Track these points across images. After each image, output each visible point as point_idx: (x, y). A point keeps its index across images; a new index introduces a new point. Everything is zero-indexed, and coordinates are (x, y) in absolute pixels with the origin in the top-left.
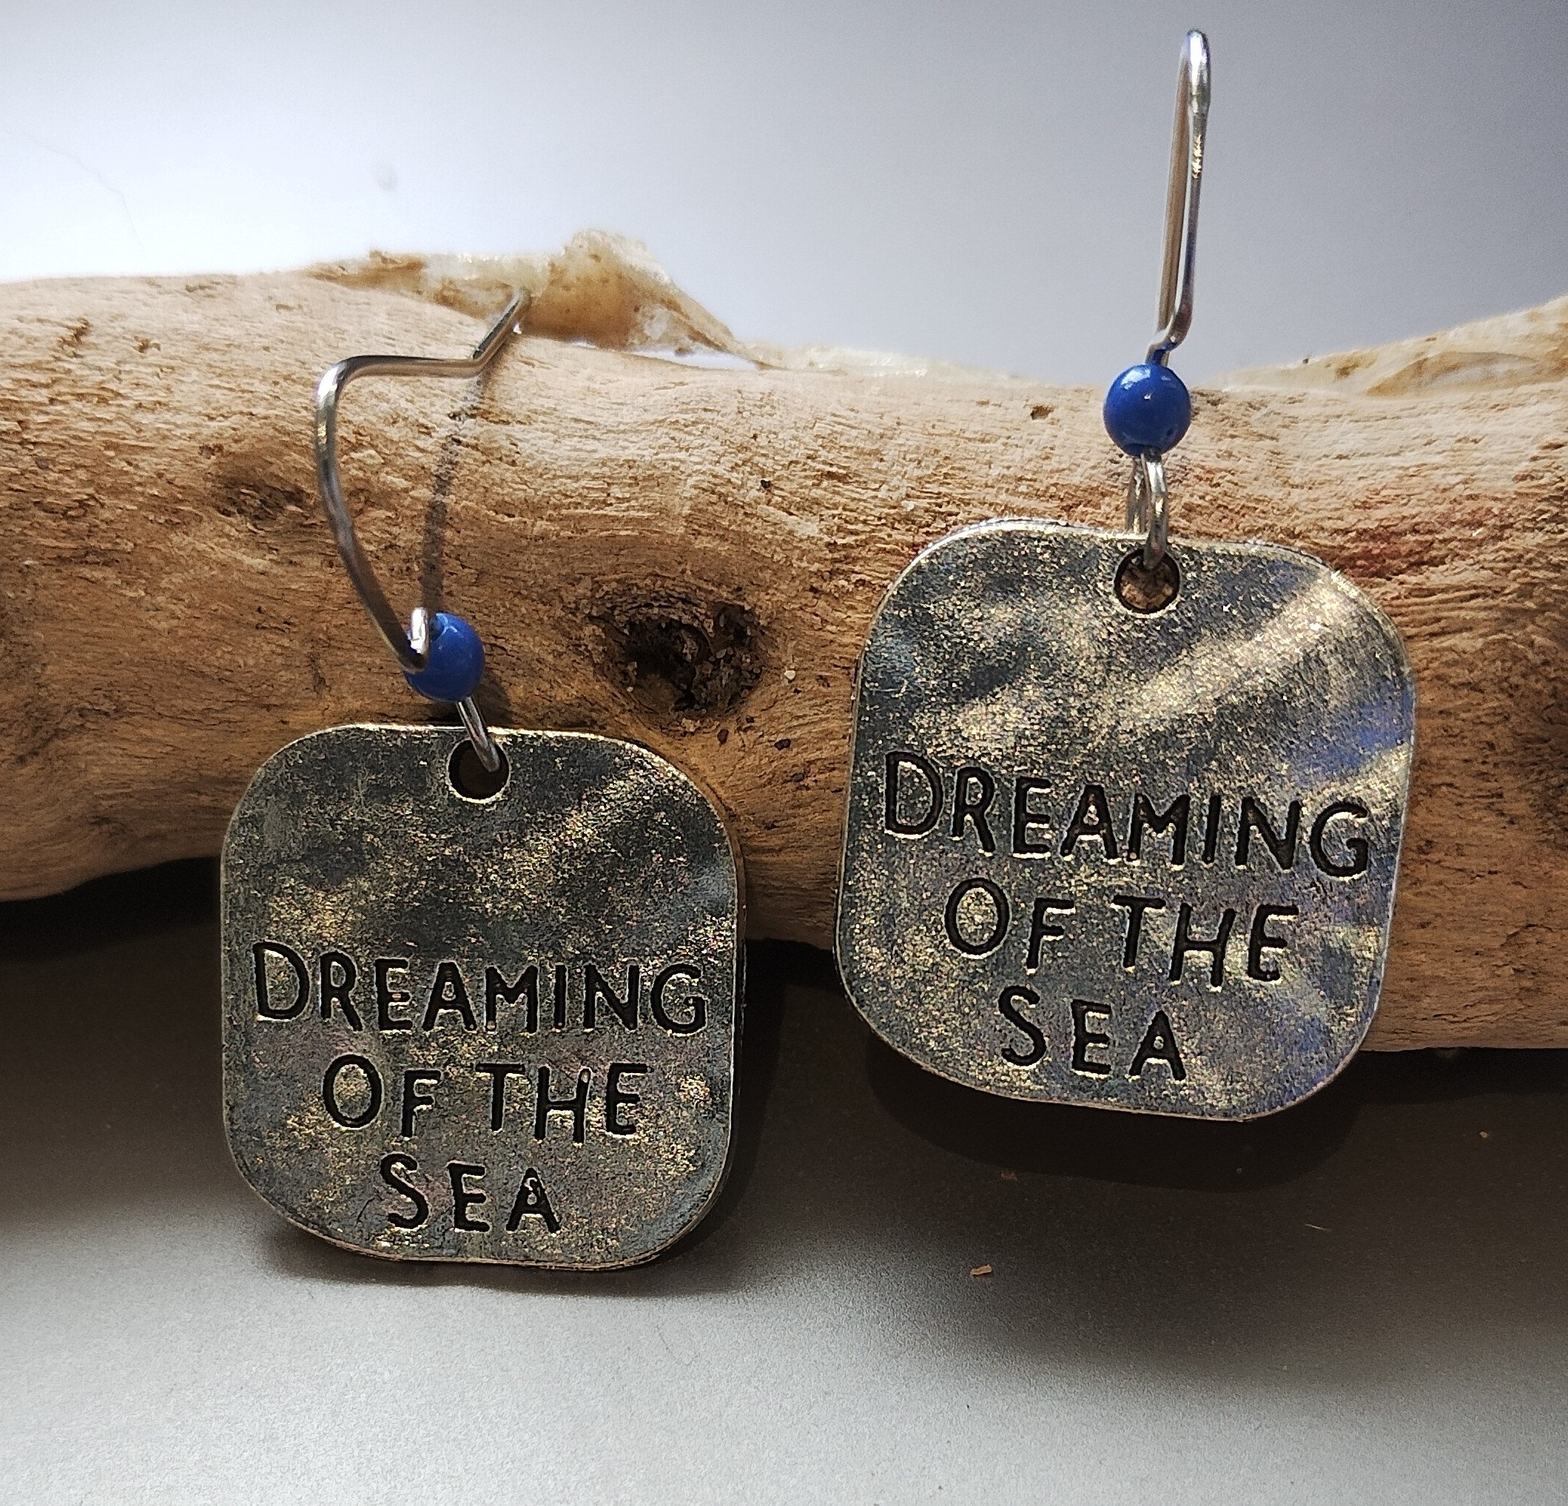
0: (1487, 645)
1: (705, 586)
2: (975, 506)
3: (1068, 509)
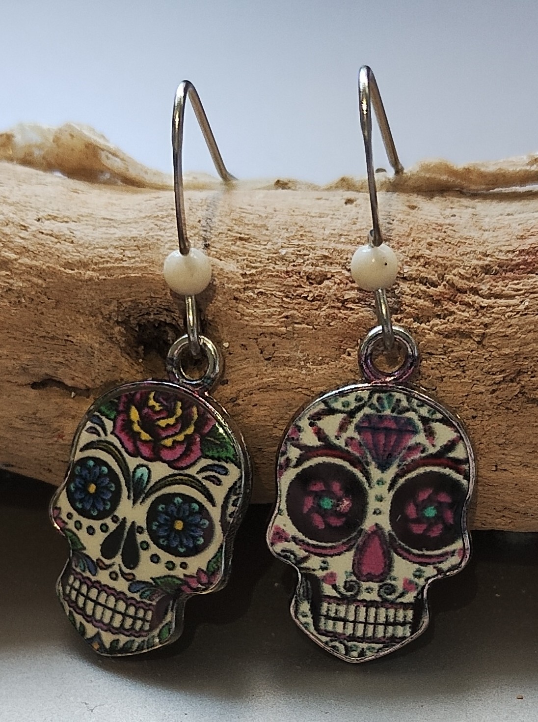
2: (318, 250)
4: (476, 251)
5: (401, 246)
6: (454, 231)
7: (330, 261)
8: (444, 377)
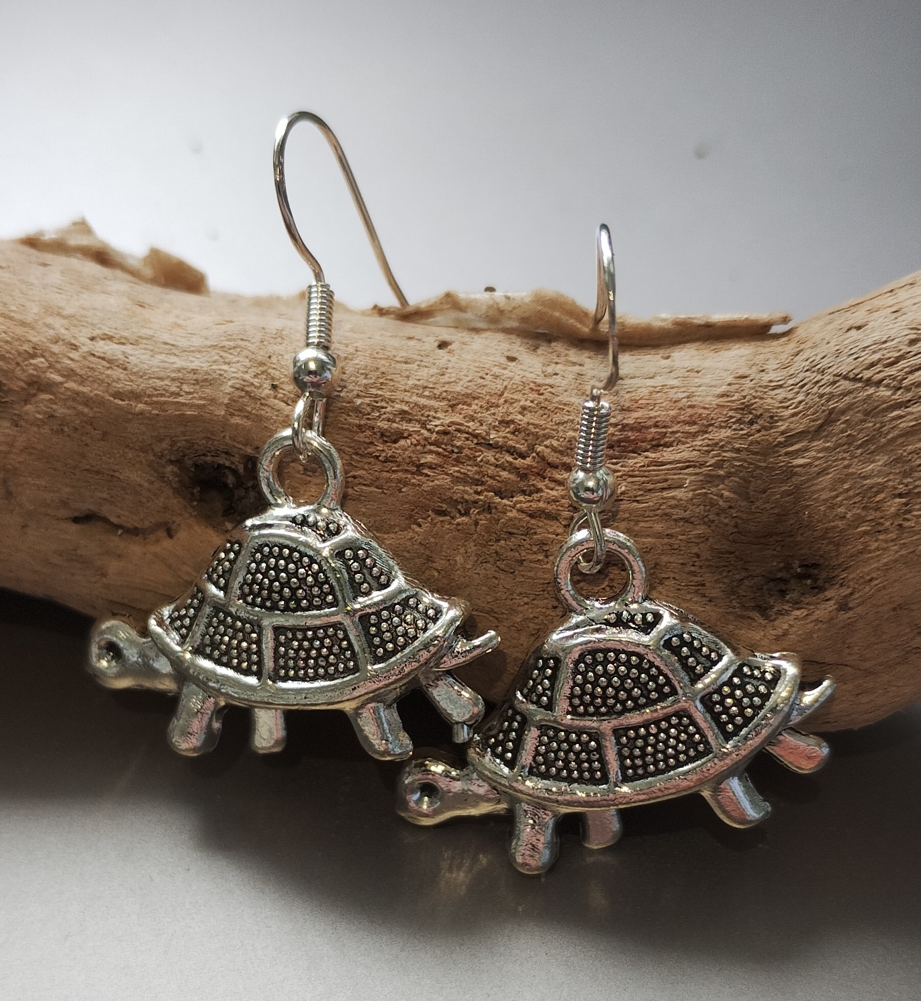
0: (695, 496)
1: (237, 445)
2: (397, 403)
3: (453, 406)
4: (574, 420)
5: (491, 407)
6: (553, 394)
7: (410, 417)
8: (525, 560)
